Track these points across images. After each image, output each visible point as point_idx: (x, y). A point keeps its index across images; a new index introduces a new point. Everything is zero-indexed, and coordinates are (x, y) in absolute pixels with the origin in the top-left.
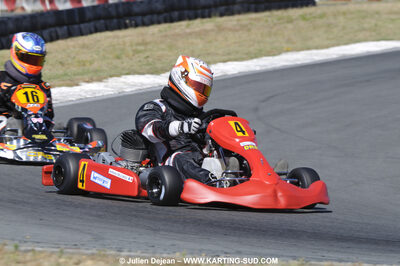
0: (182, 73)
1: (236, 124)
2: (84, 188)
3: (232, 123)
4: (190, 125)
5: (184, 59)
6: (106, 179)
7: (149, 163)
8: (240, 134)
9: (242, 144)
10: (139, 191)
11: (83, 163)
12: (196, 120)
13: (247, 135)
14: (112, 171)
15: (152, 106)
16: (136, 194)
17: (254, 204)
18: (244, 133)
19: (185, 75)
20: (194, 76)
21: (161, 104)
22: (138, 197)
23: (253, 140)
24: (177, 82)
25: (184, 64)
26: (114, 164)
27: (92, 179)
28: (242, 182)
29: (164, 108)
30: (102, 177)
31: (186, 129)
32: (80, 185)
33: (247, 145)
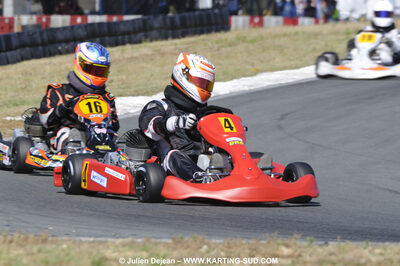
0: (184, 70)
1: (226, 120)
2: (86, 187)
3: (222, 120)
4: (185, 120)
5: (185, 56)
6: (103, 178)
8: (228, 130)
9: (227, 140)
10: (131, 189)
11: (85, 163)
12: (192, 115)
13: (235, 130)
14: (108, 170)
15: (154, 105)
16: (128, 191)
18: (232, 129)
19: (186, 72)
20: (195, 72)
23: (240, 136)
24: (178, 80)
25: (185, 61)
27: (92, 178)
28: (222, 177)
29: (166, 106)
30: (100, 176)
31: (181, 124)
33: (233, 141)
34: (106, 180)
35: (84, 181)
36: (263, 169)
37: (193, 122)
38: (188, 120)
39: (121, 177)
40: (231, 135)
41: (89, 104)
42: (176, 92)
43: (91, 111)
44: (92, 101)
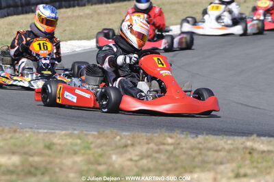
0: (129, 26)
1: (158, 59)
2: (60, 102)
3: (155, 59)
4: (131, 59)
5: (130, 16)
6: (74, 96)
7: (104, 86)
8: (161, 66)
9: (161, 72)
10: (95, 104)
11: (60, 86)
12: (135, 55)
13: (165, 66)
14: (77, 91)
15: (108, 48)
16: (92, 105)
17: (167, 111)
18: (163, 65)
19: (130, 27)
20: (136, 28)
21: (113, 47)
22: (94, 108)
23: (169, 70)
24: (125, 32)
25: (130, 20)
26: (81, 87)
27: (65, 96)
28: (160, 96)
29: (115, 49)
30: (71, 95)
31: (128, 61)
32: (57, 100)
33: (165, 73)
34: (76, 97)
35: (59, 98)
36: (186, 92)
37: (136, 59)
38: (133, 58)
39: (87, 96)
40: (163, 69)
41: (39, 44)
42: (122, 40)
43: (40, 49)
44: (41, 42)
